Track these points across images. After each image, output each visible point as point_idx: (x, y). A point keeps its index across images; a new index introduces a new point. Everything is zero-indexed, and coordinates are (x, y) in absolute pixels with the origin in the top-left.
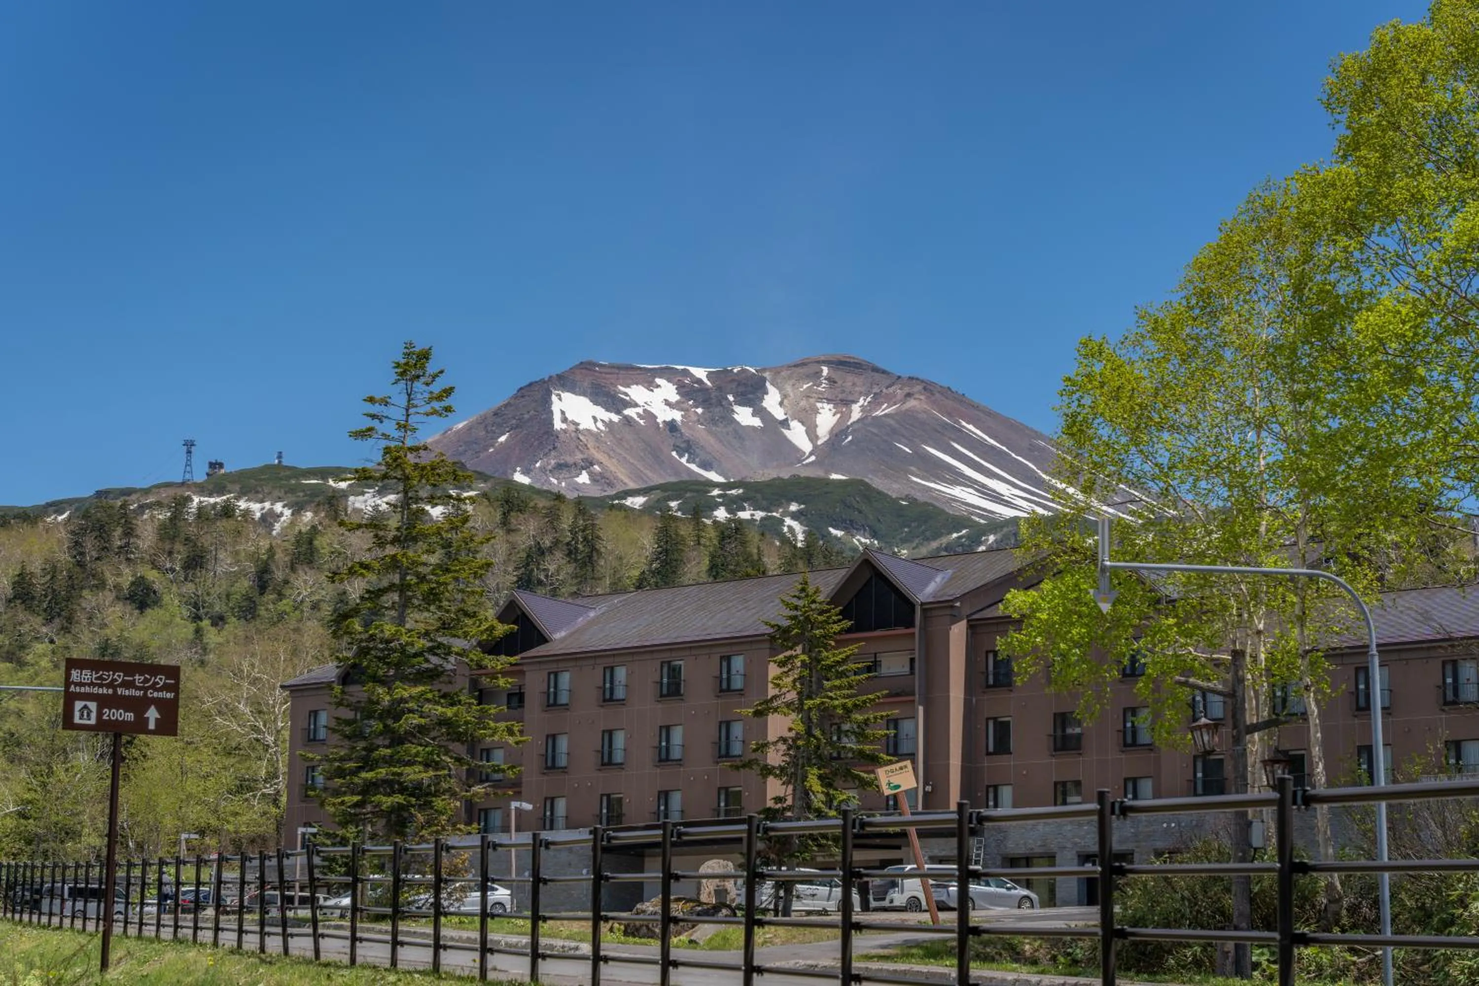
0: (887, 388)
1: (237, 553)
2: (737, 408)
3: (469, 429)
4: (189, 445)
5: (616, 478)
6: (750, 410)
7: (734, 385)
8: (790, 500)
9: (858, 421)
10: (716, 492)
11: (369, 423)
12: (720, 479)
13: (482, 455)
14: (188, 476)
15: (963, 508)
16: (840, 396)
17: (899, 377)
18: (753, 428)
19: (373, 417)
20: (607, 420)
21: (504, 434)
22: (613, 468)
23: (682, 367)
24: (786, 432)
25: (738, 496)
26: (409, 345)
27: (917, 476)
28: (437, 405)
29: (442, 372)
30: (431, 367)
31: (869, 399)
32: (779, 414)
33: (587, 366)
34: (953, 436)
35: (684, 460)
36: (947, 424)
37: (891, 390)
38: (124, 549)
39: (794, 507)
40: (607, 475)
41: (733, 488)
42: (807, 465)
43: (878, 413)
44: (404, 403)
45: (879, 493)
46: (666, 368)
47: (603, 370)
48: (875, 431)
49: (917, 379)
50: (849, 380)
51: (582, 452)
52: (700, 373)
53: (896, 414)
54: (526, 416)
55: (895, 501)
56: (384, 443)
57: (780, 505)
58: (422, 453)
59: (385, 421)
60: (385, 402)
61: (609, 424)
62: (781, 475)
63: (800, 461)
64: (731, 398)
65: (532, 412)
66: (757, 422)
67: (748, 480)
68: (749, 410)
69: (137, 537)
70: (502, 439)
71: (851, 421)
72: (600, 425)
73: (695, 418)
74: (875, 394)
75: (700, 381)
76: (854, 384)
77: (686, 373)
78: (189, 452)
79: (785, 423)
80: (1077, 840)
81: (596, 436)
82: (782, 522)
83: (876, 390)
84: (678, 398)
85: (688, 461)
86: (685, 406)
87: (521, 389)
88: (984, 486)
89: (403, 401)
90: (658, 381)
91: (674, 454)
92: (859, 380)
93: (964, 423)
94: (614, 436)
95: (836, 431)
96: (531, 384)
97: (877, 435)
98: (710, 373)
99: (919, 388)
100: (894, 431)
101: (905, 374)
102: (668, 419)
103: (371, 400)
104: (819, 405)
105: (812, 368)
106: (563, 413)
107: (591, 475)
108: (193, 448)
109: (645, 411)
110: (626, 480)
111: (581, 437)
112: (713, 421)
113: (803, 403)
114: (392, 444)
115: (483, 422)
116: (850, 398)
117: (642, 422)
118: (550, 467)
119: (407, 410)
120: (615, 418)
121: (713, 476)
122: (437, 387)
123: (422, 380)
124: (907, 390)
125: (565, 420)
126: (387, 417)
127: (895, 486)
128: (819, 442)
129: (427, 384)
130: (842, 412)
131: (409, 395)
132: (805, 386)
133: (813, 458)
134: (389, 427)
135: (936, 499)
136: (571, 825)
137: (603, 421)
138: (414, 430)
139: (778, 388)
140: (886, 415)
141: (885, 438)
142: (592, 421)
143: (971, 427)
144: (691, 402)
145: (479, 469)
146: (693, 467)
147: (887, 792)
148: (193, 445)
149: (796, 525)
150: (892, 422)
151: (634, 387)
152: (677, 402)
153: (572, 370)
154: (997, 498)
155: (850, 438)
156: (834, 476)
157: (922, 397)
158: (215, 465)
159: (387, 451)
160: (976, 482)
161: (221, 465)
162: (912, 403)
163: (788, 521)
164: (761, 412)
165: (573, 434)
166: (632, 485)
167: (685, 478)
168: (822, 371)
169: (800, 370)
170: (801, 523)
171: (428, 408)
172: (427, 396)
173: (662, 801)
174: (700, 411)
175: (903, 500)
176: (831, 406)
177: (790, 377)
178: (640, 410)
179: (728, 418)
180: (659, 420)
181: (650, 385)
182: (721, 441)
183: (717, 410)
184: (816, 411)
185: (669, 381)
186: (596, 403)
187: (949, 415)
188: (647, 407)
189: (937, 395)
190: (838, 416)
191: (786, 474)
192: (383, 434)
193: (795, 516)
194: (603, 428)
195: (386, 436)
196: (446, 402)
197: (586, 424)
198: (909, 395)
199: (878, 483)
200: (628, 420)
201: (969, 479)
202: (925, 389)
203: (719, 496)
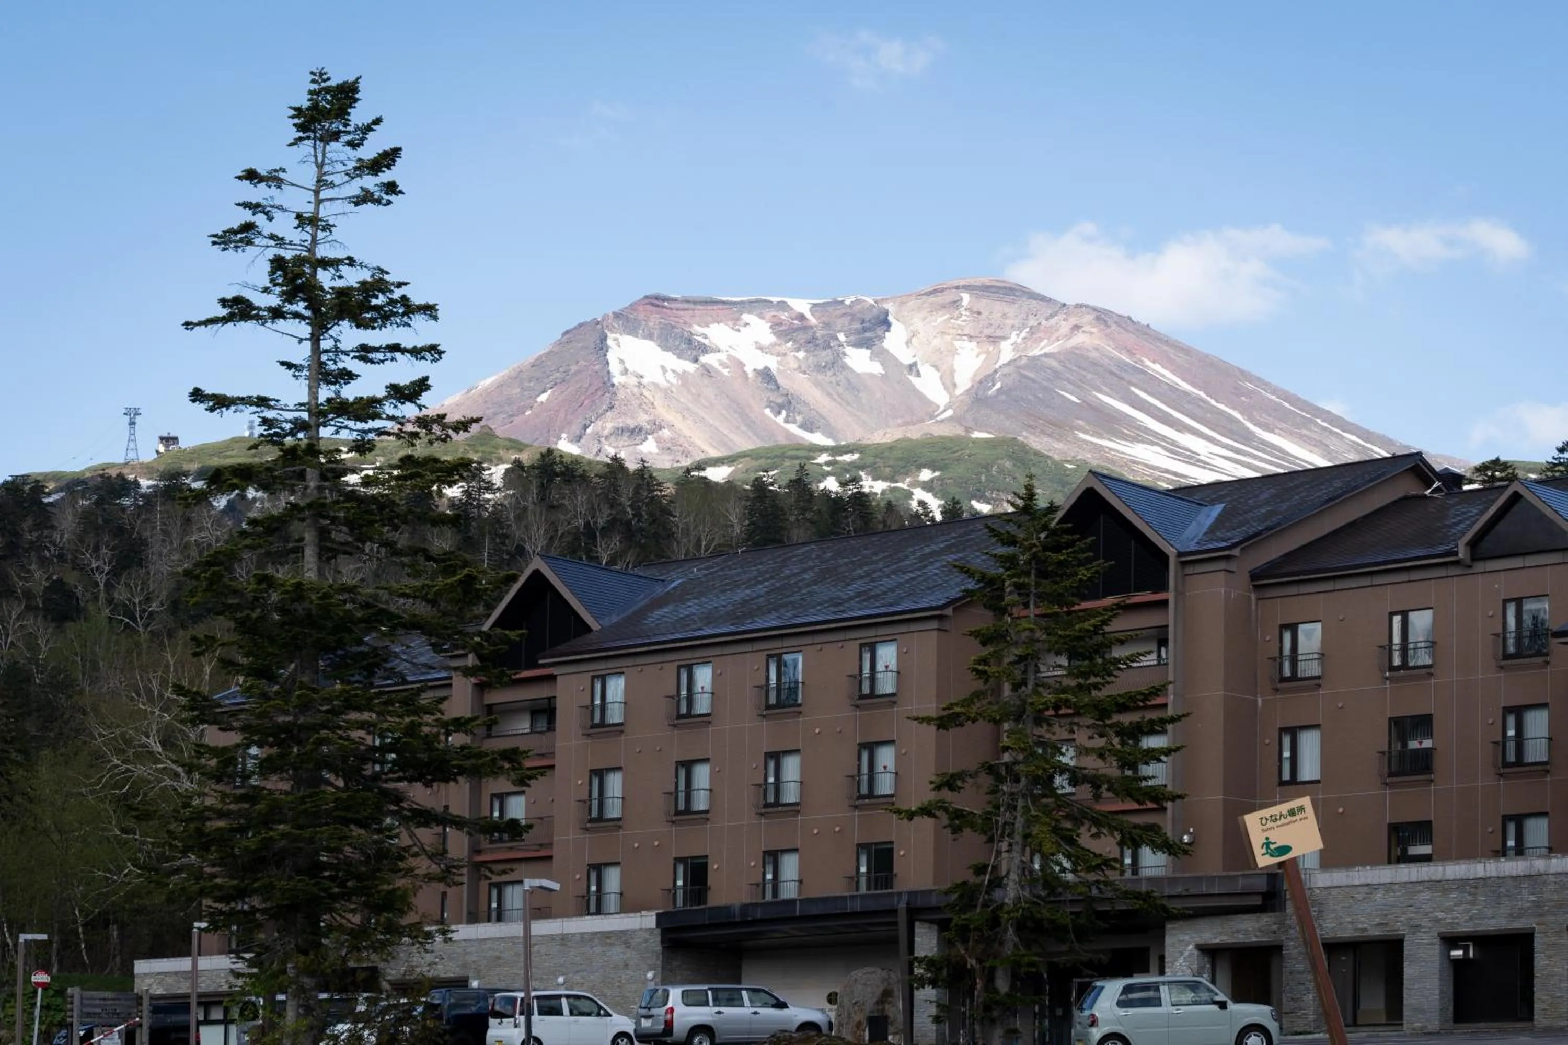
0: (1047, 319)
1: (186, 546)
2: (849, 350)
3: (500, 386)
4: (133, 415)
5: (692, 444)
6: (868, 352)
7: (846, 320)
8: (920, 467)
9: (1009, 363)
10: (823, 458)
11: (247, 216)
12: (830, 442)
13: (517, 420)
14: (132, 455)
15: (1148, 471)
16: (987, 332)
17: (1064, 305)
18: (872, 376)
19: (255, 207)
20: (679, 371)
21: (544, 391)
22: (687, 433)
23: (779, 299)
24: (913, 379)
25: (852, 464)
26: (320, 76)
27: (1086, 432)
28: (370, 182)
29: (377, 121)
30: (358, 116)
31: (1023, 334)
32: (906, 358)
33: (656, 301)
34: (1134, 381)
35: (780, 419)
36: (1127, 364)
37: (1053, 321)
38: (37, 547)
39: (926, 475)
40: (681, 440)
41: (846, 453)
42: (942, 421)
43: (1036, 352)
44: (311, 183)
45: (1037, 453)
46: (757, 301)
47: (674, 305)
48: (1031, 375)
49: (1087, 306)
50: (995, 309)
51: (646, 412)
52: (801, 306)
53: (1059, 353)
54: (574, 368)
55: (1059, 465)
56: (271, 253)
57: (907, 474)
58: (345, 270)
59: (277, 214)
60: (274, 179)
61: (683, 376)
62: (909, 435)
63: (932, 417)
64: (842, 337)
65: (582, 363)
66: (876, 368)
67: (865, 442)
68: (865, 353)
69: (53, 527)
70: (543, 398)
71: (1000, 363)
72: (670, 376)
73: (796, 366)
74: (1031, 328)
75: (802, 317)
76: (1004, 315)
77: (783, 306)
78: (132, 423)
79: (912, 368)
80: (1440, 915)
81: (667, 393)
82: (909, 495)
83: (1032, 322)
84: (772, 339)
85: (786, 421)
86: (782, 349)
87: (567, 332)
88: (1173, 443)
89: (309, 176)
90: (746, 317)
91: (768, 411)
92: (1011, 310)
93: (1148, 363)
94: (689, 391)
95: (978, 379)
96: (581, 325)
97: (1034, 381)
98: (815, 305)
99: (1090, 317)
100: (1057, 375)
101: (1071, 301)
102: (760, 367)
103: (251, 176)
104: (957, 344)
105: (949, 297)
106: (622, 361)
107: (658, 441)
108: (138, 419)
109: (729, 357)
110: (706, 448)
111: (646, 393)
112: (821, 368)
113: (936, 342)
114: (288, 255)
115: (517, 377)
116: (999, 333)
117: (725, 372)
118: (606, 432)
119: (317, 193)
120: (690, 367)
121: (818, 439)
122: (370, 150)
123: (345, 138)
124: (1073, 321)
125: (625, 372)
126: (280, 208)
127: (1059, 446)
128: (958, 392)
129: (353, 145)
130: (988, 353)
131: (320, 166)
132: (940, 320)
133: (950, 413)
134: (284, 225)
135: (1113, 462)
136: (628, 906)
137: (673, 371)
138: (328, 227)
139: (904, 323)
140: (1046, 355)
141: (1045, 383)
142: (661, 372)
143: (1157, 367)
144: (790, 344)
145: (513, 437)
146: (793, 428)
147: (1264, 861)
148: (137, 414)
149: (928, 498)
150: (1054, 363)
151: (714, 326)
152: (774, 345)
153: (633, 307)
154: (1191, 458)
155: (998, 385)
156: (977, 435)
157: (1094, 330)
158: (169, 440)
159: (278, 263)
160: (1164, 438)
161: (175, 440)
162: (1080, 339)
163: (919, 494)
164: (882, 356)
165: (636, 390)
166: (714, 453)
167: (782, 441)
168: (961, 299)
169: (932, 299)
170: (935, 496)
171: (354, 188)
172: (351, 165)
173: (769, 868)
174: (801, 355)
175: (1068, 462)
176: (974, 344)
177: (919, 309)
178: (722, 356)
179: (836, 364)
180: (749, 369)
181: (736, 323)
182: (829, 394)
183: (824, 353)
184: (954, 352)
185: (761, 317)
186: (665, 347)
187: (1130, 353)
188: (732, 352)
189: (1114, 327)
190: (983, 357)
191: (915, 433)
192: (272, 237)
193: (927, 486)
194: (674, 381)
195: (279, 241)
196: (386, 176)
197: (653, 376)
198: (1076, 327)
199: (1037, 442)
200: (707, 371)
201: (1156, 434)
202: (1098, 318)
203: (828, 463)
